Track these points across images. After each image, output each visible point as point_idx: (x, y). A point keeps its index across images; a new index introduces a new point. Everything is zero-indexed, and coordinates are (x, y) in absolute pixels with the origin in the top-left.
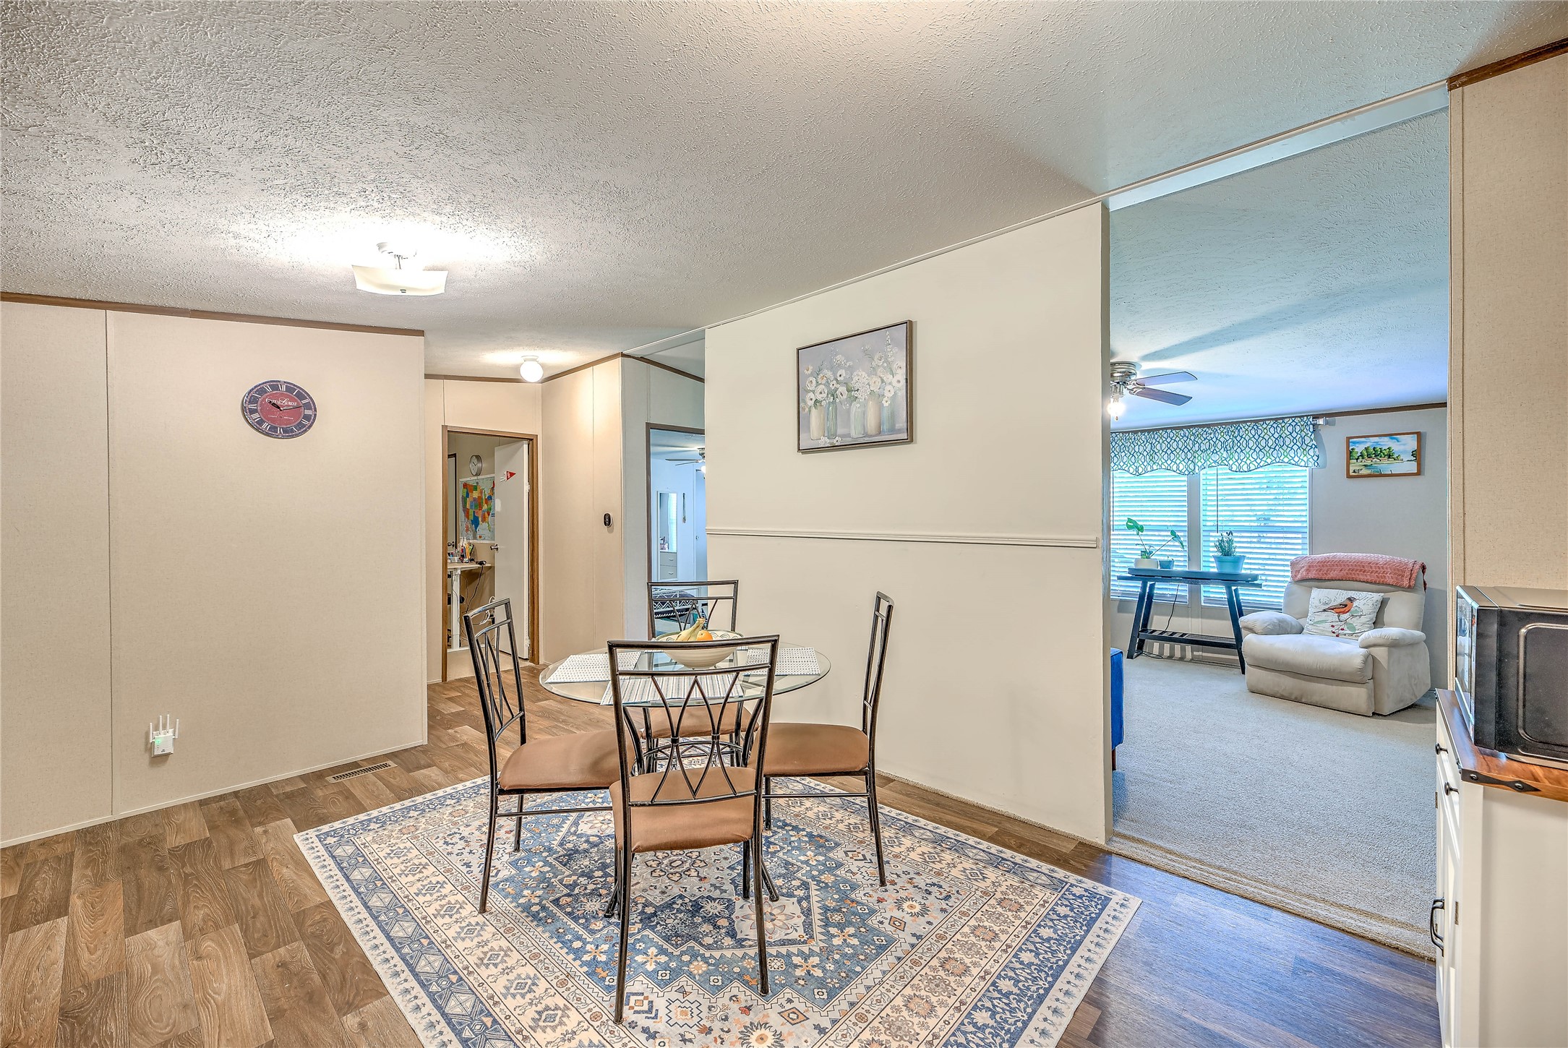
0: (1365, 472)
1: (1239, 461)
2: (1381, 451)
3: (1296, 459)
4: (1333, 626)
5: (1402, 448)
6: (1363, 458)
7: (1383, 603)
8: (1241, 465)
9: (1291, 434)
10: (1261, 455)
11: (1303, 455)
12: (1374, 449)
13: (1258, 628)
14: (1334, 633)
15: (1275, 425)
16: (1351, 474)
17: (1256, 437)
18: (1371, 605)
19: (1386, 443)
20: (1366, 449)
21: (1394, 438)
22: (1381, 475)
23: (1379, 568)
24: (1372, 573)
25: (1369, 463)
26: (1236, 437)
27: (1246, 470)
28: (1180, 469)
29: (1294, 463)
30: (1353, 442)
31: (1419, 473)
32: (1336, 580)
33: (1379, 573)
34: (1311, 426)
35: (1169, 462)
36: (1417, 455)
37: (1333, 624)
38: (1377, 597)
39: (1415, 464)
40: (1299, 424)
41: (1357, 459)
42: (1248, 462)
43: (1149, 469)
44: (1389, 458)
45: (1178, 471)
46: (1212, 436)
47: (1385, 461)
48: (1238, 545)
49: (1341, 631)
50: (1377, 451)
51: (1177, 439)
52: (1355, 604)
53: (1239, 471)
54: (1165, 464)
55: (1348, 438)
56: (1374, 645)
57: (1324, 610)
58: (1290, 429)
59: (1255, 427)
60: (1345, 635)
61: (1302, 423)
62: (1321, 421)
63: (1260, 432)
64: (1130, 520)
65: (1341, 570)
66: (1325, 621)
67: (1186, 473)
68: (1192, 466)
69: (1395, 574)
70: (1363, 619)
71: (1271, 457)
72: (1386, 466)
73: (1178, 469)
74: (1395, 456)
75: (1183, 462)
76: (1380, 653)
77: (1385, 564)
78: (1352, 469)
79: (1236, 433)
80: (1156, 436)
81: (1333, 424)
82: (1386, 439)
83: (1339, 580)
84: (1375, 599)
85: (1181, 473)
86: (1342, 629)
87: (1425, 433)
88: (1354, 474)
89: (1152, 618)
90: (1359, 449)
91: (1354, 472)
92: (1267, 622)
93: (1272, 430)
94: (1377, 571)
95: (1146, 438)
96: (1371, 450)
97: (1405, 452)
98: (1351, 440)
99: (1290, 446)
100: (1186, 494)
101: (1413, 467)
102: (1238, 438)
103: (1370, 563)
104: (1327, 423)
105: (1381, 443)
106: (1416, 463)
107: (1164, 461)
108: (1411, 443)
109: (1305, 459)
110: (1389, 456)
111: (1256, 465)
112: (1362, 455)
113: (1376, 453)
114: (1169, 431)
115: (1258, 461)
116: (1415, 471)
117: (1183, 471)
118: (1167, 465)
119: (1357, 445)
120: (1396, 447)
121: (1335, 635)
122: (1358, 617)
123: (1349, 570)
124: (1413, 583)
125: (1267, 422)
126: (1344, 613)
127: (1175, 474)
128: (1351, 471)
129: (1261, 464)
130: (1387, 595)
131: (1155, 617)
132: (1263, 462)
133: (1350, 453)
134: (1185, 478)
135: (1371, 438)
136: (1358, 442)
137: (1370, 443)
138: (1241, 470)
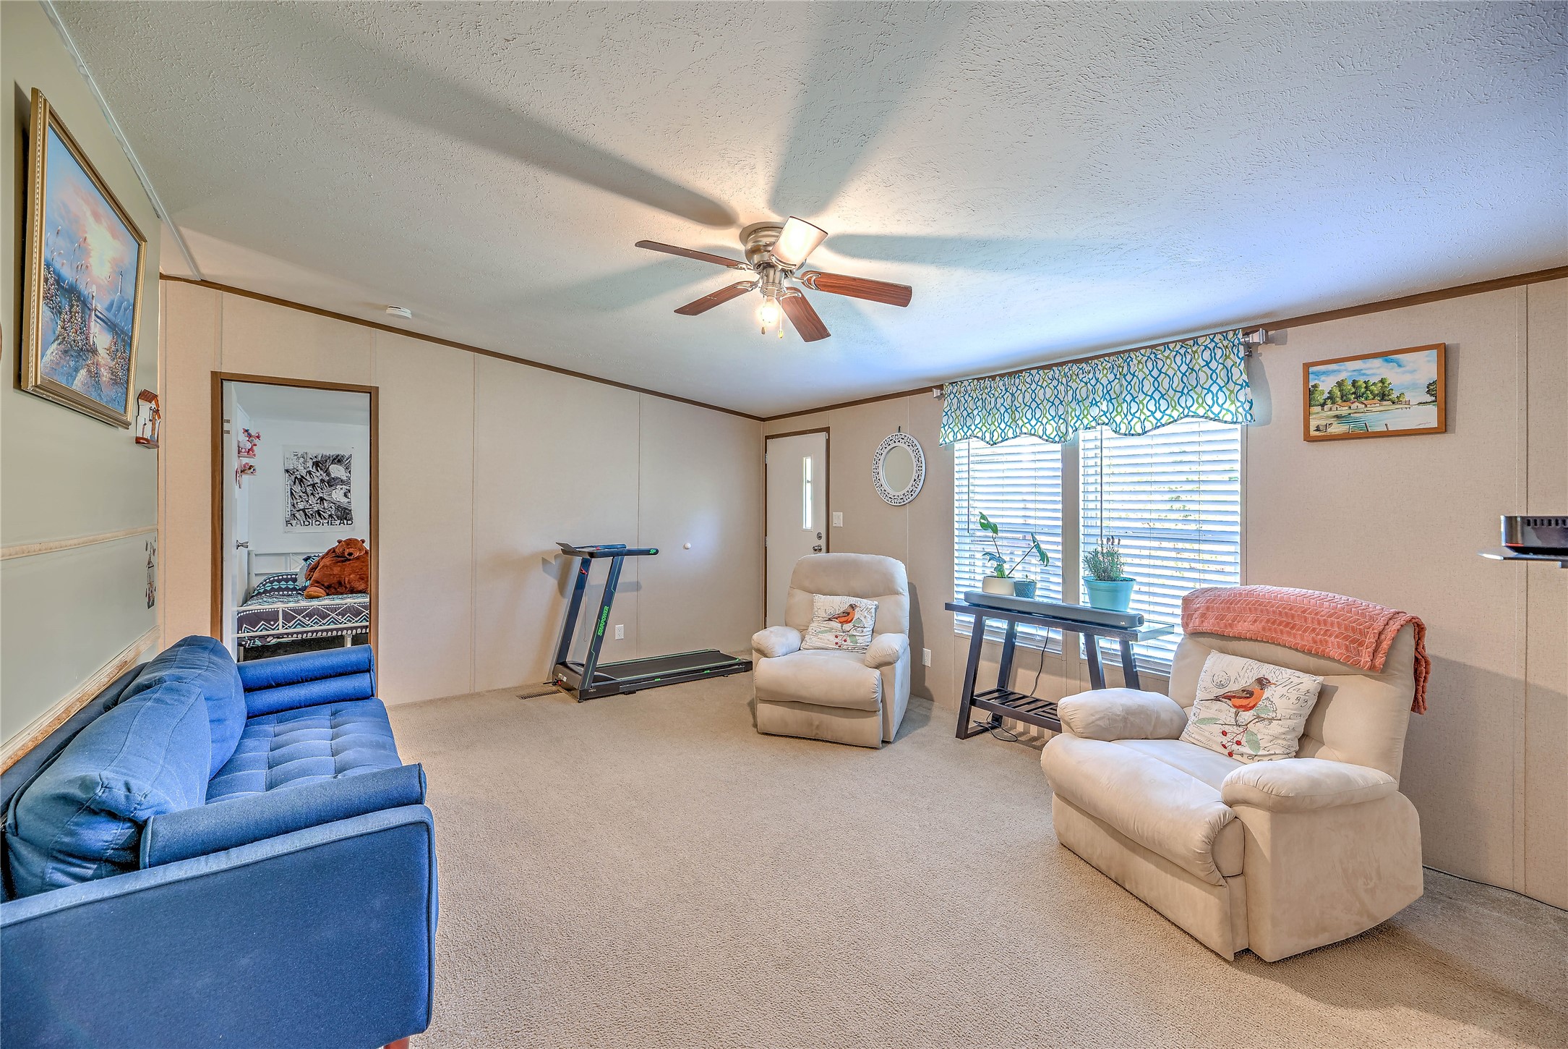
0: (1337, 428)
1: (1130, 417)
2: (1366, 387)
3: (1216, 409)
4: (1224, 733)
5: (1407, 379)
6: (1333, 403)
7: (1323, 696)
8: (1132, 423)
9: (1207, 364)
10: (1164, 405)
11: (1228, 402)
12: (1354, 383)
13: (1078, 724)
14: (1224, 746)
15: (1182, 351)
16: (1313, 433)
17: (1155, 373)
18: (1293, 700)
19: (1375, 371)
20: (1340, 384)
21: (1392, 361)
22: (1368, 435)
23: (1319, 623)
24: (1305, 631)
25: (1344, 411)
26: (1125, 376)
27: (1141, 432)
28: (1048, 433)
29: (1212, 416)
30: (1316, 373)
31: (1444, 426)
32: (1245, 639)
33: (1317, 634)
34: (1241, 348)
35: (1033, 422)
36: (1442, 392)
37: (1226, 728)
38: (1310, 683)
39: (1433, 410)
40: (1220, 345)
41: (1323, 405)
42: (1143, 417)
43: (1010, 435)
44: (1383, 399)
45: (1045, 437)
46: (1091, 376)
47: (1376, 406)
48: (1129, 560)
49: (1235, 747)
50: (1360, 387)
51: (1045, 384)
52: (1268, 693)
53: (1130, 434)
54: (1028, 425)
55: (1307, 366)
56: (1246, 802)
57: (1217, 699)
58: (1207, 355)
59: (1153, 356)
60: (1242, 755)
61: (1225, 343)
62: (1256, 338)
63: (1160, 364)
64: (983, 517)
65: (1255, 621)
66: (1213, 720)
67: (1057, 439)
68: (1063, 428)
69: (1346, 638)
70: (1276, 728)
71: (1178, 407)
72: (1378, 417)
73: (1044, 432)
74: (1394, 396)
75: (1052, 422)
76: (1257, 821)
77: (1330, 616)
78: (1313, 424)
79: (1125, 369)
80: (1017, 381)
81: (1283, 341)
82: (1377, 362)
83: (1251, 639)
84: (1304, 688)
85: (1050, 440)
86: (1238, 743)
87: (1458, 345)
88: (1317, 433)
89: (1017, 671)
90: (1326, 385)
91: (1318, 429)
92: (1097, 712)
93: (1178, 359)
94: (1314, 630)
95: (1004, 385)
96: (1348, 386)
97: (1414, 386)
98: (1311, 369)
99: (1206, 386)
100: (1060, 474)
101: (1429, 417)
102: (1129, 377)
103: (1304, 612)
104: (1268, 341)
105: (1368, 372)
106: (1435, 409)
107: (1026, 421)
108: (1425, 368)
109: (1233, 408)
110: (1383, 396)
111: (1154, 422)
112: (1331, 397)
113: (1356, 392)
114: (1034, 372)
115: (1158, 415)
116: (1434, 424)
117: (1052, 436)
118: (1030, 428)
119: (1323, 378)
120: (1395, 377)
121: (1226, 752)
122: (1266, 722)
123: (1268, 621)
124: (1380, 660)
125: (1171, 346)
126: (1247, 708)
127: (1040, 441)
128: (1312, 428)
129: (1163, 421)
130: (1332, 681)
131: (1021, 671)
132: (1166, 418)
133: (1310, 393)
134: (1058, 447)
135: (1347, 364)
136: (1324, 373)
137: (1346, 372)
138: (1132, 432)
